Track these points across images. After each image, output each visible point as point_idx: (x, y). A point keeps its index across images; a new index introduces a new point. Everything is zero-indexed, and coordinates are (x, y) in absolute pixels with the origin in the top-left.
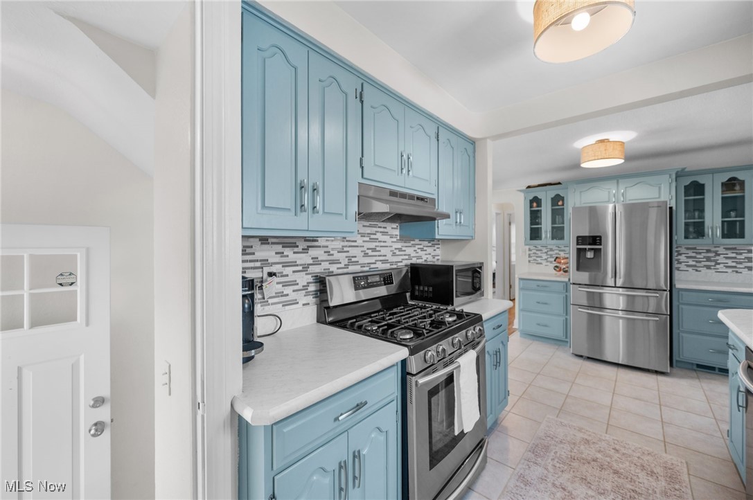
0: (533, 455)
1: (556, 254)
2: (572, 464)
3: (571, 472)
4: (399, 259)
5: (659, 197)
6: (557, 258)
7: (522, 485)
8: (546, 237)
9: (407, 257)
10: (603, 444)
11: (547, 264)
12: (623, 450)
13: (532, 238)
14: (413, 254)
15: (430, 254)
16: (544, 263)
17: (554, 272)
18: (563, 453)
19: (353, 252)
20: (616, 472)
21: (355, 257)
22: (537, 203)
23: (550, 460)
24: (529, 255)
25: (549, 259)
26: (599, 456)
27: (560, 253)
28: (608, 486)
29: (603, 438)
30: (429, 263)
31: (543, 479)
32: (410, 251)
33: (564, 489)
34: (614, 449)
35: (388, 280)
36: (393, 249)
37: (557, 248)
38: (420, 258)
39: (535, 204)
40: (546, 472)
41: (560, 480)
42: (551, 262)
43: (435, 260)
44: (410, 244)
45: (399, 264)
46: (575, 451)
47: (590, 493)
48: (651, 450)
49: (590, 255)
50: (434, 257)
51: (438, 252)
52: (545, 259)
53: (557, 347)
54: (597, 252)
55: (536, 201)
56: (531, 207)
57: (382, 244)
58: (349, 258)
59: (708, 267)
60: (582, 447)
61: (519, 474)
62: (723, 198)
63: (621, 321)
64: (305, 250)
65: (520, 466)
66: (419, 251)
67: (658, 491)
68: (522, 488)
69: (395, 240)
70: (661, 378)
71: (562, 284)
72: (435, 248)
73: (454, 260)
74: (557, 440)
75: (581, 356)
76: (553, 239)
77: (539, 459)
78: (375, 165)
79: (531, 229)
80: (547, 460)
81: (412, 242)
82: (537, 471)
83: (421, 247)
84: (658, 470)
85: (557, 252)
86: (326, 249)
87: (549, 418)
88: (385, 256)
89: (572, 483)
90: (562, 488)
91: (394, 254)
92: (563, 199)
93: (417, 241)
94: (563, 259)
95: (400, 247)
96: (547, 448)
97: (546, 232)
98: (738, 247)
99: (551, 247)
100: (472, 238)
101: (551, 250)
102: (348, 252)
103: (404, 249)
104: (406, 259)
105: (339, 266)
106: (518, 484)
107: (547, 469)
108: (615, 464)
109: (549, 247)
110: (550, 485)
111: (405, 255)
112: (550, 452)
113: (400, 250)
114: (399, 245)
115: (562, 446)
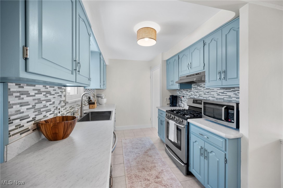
19: (200, 93)
21: (201, 94)
58: (200, 95)
64: (190, 92)
86: (194, 92)
102: (199, 93)
105: (197, 96)
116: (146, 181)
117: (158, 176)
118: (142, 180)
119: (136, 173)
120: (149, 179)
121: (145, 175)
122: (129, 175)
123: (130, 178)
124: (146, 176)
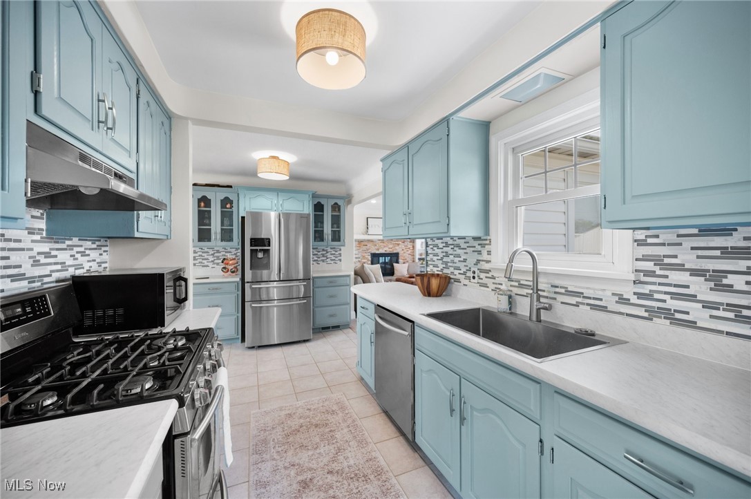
0: (257, 456)
1: (223, 255)
2: (289, 440)
3: (292, 447)
4: (46, 270)
5: (303, 211)
6: (224, 259)
7: (263, 490)
8: (216, 239)
9: (59, 267)
10: (300, 410)
11: (213, 266)
12: (313, 407)
13: (200, 239)
14: (70, 262)
15: (94, 261)
16: (211, 265)
17: (223, 273)
18: (279, 437)
20: (316, 426)
22: (204, 203)
23: (273, 450)
24: (194, 257)
25: (216, 261)
26: (302, 421)
27: (227, 254)
28: (317, 439)
29: (298, 406)
30: (93, 274)
31: (275, 470)
32: (63, 256)
33: (293, 465)
34: (308, 409)
35: (40, 310)
36: (33, 253)
37: (223, 250)
38: (80, 267)
39: (202, 204)
40: (275, 462)
41: (288, 460)
42: (218, 264)
43: (101, 269)
44: (64, 246)
45: (46, 280)
46: (286, 428)
47: (310, 453)
48: (325, 396)
49: (260, 255)
50: (100, 264)
51: (105, 257)
52: (212, 261)
53: (229, 346)
54: (267, 252)
55: (204, 201)
56: (199, 206)
57: (13, 245)
59: (323, 261)
60: (289, 422)
61: (255, 482)
62: (332, 215)
63: (275, 309)
65: (252, 474)
66: (78, 256)
67: (340, 421)
68: (264, 493)
69: (37, 237)
70: (308, 344)
71: (234, 284)
72: (101, 252)
73: (136, 267)
74: (269, 428)
75: (253, 347)
76: (222, 241)
77: (264, 456)
78: (60, 98)
79: (199, 229)
80: (270, 452)
81: (68, 242)
82: (268, 466)
83: (82, 249)
84: (335, 408)
85: (224, 253)
87: (254, 414)
88: (20, 266)
89: (296, 455)
90: (292, 465)
91: (36, 263)
92: (231, 202)
93: (75, 241)
94: (231, 260)
95: (47, 250)
96: (265, 442)
97: (216, 233)
98: (336, 247)
99: (218, 249)
100: (168, 237)
101: (218, 252)
103: (54, 253)
104: (58, 271)
106: (258, 492)
107: (274, 459)
108: (313, 420)
109: (216, 249)
110: (282, 471)
111: (56, 264)
112: (269, 443)
113: (47, 255)
114: (45, 247)
115: (275, 431)
116: (337, 469)
117: (301, 489)
118: (347, 469)
119: (367, 486)
120: (329, 476)
121: (339, 484)
122: (384, 478)
123: (379, 472)
124: (337, 482)
